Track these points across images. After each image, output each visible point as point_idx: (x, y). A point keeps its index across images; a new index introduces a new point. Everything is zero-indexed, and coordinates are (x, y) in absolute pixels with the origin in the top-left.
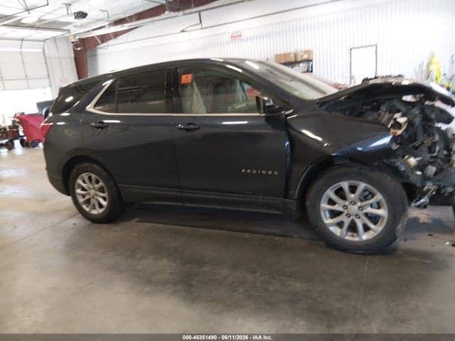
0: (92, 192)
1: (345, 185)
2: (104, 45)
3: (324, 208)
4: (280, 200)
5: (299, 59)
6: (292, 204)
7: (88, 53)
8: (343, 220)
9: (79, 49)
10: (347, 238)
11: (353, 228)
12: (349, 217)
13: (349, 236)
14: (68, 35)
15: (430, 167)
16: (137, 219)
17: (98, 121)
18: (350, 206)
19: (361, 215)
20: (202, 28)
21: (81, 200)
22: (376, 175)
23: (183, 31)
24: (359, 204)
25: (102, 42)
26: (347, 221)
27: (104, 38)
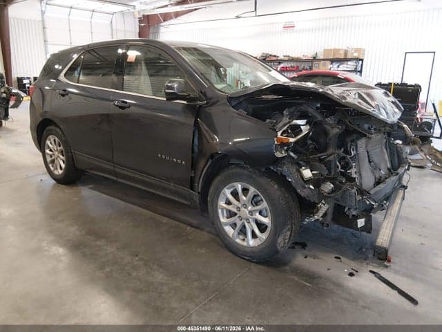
0: (56, 153)
1: (239, 187)
2: (166, 23)
3: (221, 206)
4: (187, 190)
5: (349, 57)
6: (196, 196)
7: (151, 30)
8: (236, 221)
9: (142, 25)
10: (238, 241)
11: (243, 231)
12: (241, 220)
13: (240, 239)
14: (133, 10)
15: (328, 183)
16: (91, 186)
17: (63, 88)
18: (243, 209)
19: (250, 220)
20: (256, 16)
21: (49, 159)
22: (264, 181)
23: (238, 17)
24: (250, 208)
25: (164, 21)
26: (239, 224)
27: (166, 17)
